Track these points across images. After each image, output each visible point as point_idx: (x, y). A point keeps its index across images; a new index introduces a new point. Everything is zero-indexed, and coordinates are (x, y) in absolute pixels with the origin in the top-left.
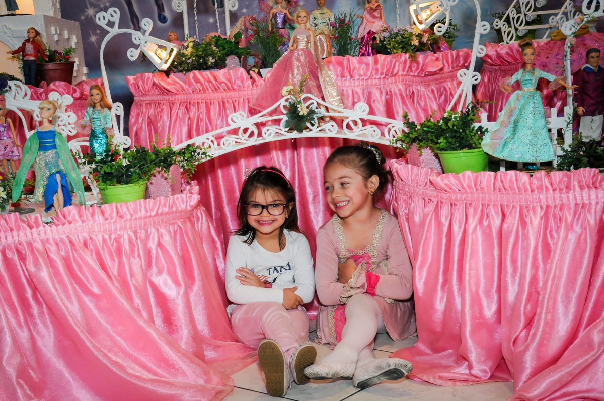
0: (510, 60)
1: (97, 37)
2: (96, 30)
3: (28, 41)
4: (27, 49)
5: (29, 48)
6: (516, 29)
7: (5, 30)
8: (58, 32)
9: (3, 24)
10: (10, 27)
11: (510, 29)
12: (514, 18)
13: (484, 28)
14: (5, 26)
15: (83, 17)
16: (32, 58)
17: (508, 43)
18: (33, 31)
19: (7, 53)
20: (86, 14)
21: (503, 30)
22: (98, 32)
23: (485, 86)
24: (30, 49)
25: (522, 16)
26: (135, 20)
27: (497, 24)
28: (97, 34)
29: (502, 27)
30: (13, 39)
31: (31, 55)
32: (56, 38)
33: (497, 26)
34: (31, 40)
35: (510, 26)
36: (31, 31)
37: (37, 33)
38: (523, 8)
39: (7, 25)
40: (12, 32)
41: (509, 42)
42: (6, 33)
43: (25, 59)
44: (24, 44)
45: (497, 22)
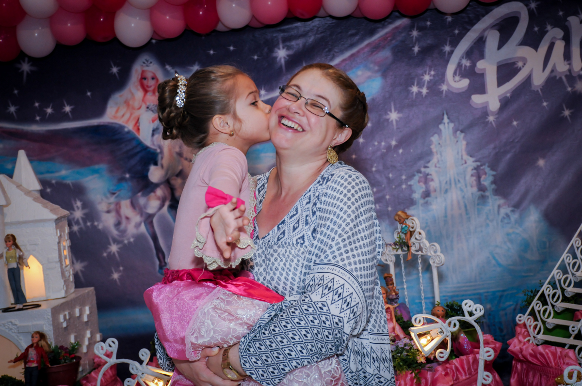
1: (120, 274)
2: (118, 267)
3: (31, 346)
4: (30, 356)
5: (32, 353)
6: (544, 322)
7: (11, 326)
8: (67, 318)
9: (9, 320)
10: (16, 323)
11: (536, 323)
12: (539, 312)
13: (489, 354)
14: (11, 322)
15: (105, 255)
16: (34, 365)
17: (534, 337)
18: (38, 336)
19: (9, 362)
20: (109, 250)
21: (528, 324)
22: (121, 268)
24: (33, 355)
25: (550, 308)
26: (160, 256)
27: (520, 319)
28: (119, 271)
29: (526, 321)
30: (19, 335)
31: (33, 362)
32: (65, 325)
33: (520, 321)
34: (35, 345)
35: (536, 319)
36: (35, 336)
37: (42, 336)
38: (549, 300)
39: (13, 321)
40: (18, 328)
41: (536, 336)
42: (11, 329)
43: (27, 366)
44: (27, 350)
45: (520, 317)
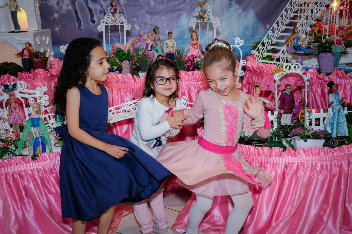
0: (258, 70)
1: (59, 28)
2: (58, 25)
3: (25, 49)
4: (25, 53)
5: (26, 52)
6: (262, 54)
7: (13, 40)
8: (40, 40)
9: (13, 37)
10: (16, 39)
11: (259, 54)
12: (261, 49)
13: (244, 63)
14: (13, 38)
15: (52, 18)
16: (27, 58)
17: (258, 61)
18: (28, 44)
19: (15, 55)
20: (54, 16)
21: (256, 54)
22: (60, 26)
23: (247, 78)
24: (26, 53)
25: (265, 48)
26: (79, 21)
27: (253, 52)
28: (59, 27)
29: (255, 53)
30: (17, 44)
31: (26, 56)
32: (39, 43)
33: (253, 53)
34: (27, 48)
35: (259, 53)
36: (27, 44)
37: (30, 45)
38: (266, 44)
39: (15, 37)
40: (17, 41)
41: (258, 60)
42: (14, 41)
43: (23, 58)
44: (23, 50)
45: (253, 51)
